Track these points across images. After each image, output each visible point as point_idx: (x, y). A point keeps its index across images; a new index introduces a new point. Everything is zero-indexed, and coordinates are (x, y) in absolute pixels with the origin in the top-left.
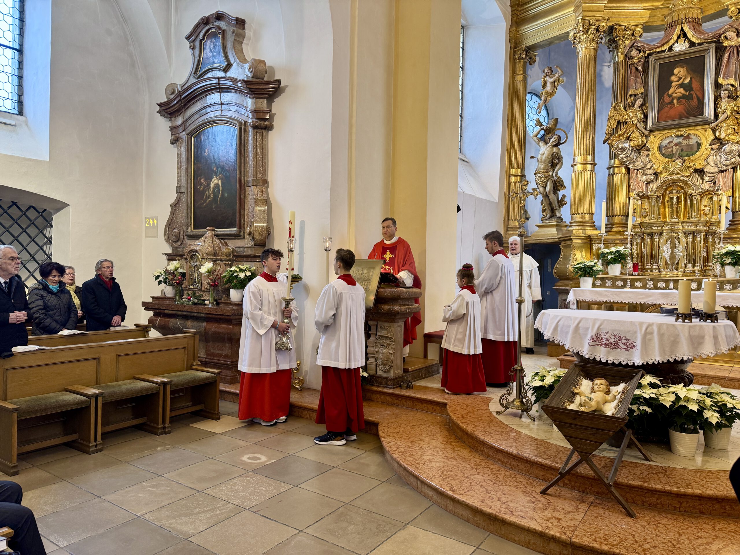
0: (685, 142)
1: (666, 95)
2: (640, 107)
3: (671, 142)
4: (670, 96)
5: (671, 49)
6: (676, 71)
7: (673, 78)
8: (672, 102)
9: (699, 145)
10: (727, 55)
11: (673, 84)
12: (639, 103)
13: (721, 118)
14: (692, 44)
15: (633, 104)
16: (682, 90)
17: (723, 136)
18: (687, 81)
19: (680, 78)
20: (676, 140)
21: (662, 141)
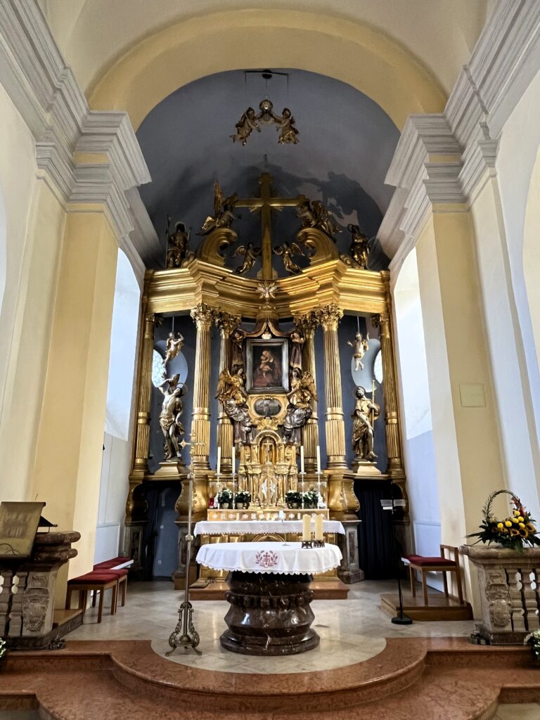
0: (271, 404)
1: (258, 369)
2: (241, 375)
3: (262, 403)
4: (261, 370)
5: (260, 337)
6: (264, 353)
7: (262, 357)
8: (262, 374)
9: (280, 408)
10: (294, 348)
11: (263, 362)
12: (240, 372)
13: (293, 390)
14: (273, 336)
15: (236, 373)
16: (268, 367)
17: (295, 403)
18: (271, 361)
19: (267, 359)
20: (266, 402)
21: (256, 402)
